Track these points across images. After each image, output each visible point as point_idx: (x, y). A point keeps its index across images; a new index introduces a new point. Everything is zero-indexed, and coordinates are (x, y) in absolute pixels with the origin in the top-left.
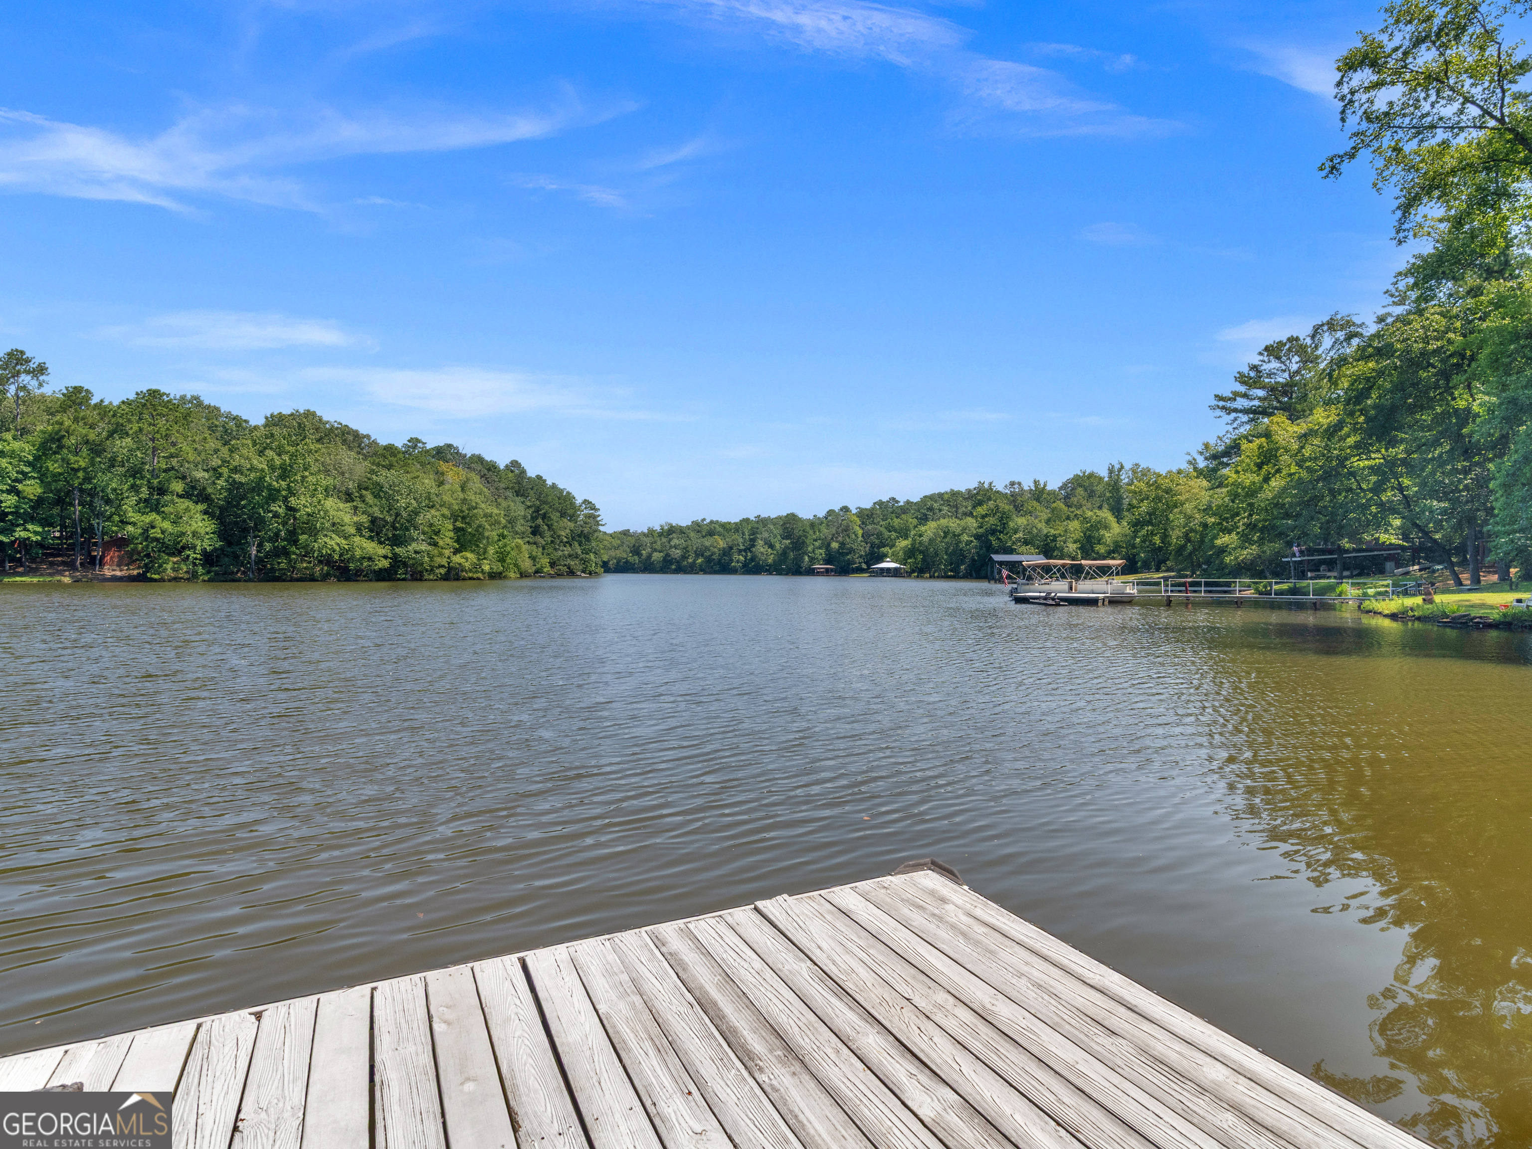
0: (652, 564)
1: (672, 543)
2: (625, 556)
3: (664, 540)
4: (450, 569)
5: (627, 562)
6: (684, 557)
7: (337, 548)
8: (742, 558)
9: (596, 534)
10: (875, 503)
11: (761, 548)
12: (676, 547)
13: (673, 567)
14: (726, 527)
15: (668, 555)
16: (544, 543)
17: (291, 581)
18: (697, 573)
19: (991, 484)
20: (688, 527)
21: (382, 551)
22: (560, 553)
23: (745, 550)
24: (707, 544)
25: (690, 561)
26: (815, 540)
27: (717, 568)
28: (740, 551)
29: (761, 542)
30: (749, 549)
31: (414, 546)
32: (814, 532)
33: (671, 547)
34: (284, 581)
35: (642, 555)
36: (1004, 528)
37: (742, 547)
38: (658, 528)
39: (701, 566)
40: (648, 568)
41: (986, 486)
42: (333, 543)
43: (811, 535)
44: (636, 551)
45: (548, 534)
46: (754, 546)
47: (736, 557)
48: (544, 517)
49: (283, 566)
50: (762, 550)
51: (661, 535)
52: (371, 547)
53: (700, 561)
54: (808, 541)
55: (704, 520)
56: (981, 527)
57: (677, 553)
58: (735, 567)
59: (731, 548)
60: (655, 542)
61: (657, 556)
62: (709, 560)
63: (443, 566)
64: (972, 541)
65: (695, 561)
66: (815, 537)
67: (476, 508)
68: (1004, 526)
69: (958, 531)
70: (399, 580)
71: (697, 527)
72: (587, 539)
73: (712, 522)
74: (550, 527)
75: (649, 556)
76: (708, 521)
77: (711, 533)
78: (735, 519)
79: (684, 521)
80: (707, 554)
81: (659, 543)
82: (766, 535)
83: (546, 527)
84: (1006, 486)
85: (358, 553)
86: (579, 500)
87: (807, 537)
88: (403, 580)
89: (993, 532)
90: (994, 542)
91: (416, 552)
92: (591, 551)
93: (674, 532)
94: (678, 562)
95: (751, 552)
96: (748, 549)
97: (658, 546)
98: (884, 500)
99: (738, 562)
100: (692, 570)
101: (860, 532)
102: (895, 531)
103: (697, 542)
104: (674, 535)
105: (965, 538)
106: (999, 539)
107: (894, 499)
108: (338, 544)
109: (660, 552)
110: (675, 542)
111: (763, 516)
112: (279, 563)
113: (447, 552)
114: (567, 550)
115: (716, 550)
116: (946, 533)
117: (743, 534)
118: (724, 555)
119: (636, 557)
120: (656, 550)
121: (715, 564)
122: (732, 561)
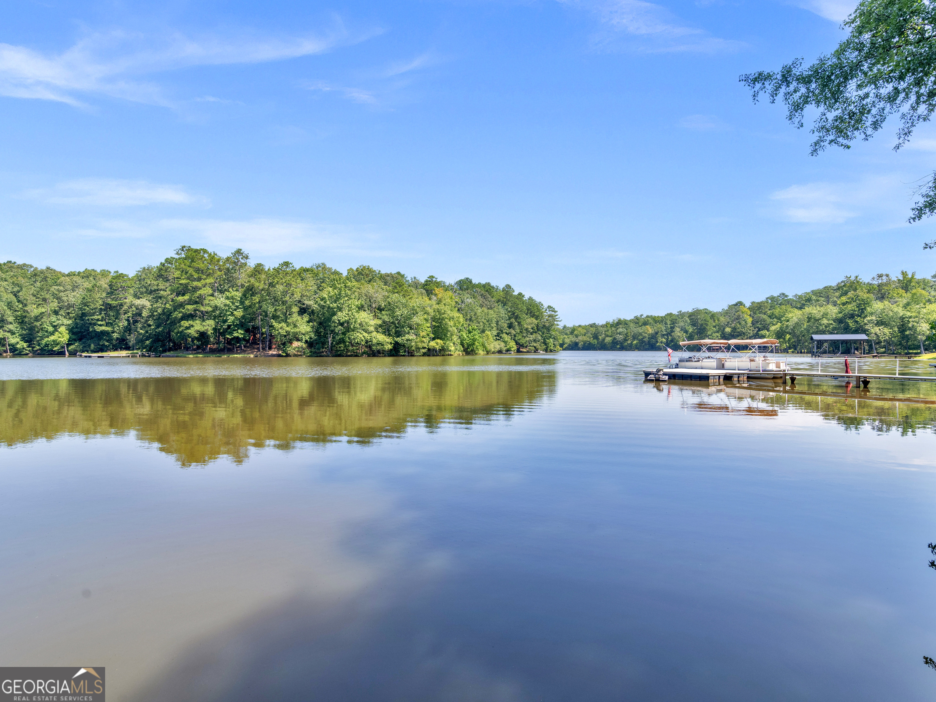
0: (605, 345)
1: (618, 331)
2: (589, 340)
3: (613, 329)
4: (429, 349)
5: (590, 343)
6: (625, 340)
7: (363, 338)
8: (664, 340)
9: (553, 327)
10: (767, 298)
11: (678, 332)
12: (620, 334)
13: (618, 346)
14: (656, 320)
15: (615, 339)
16: (515, 333)
17: (346, 356)
18: (634, 350)
19: (857, 277)
20: (630, 321)
21: (388, 340)
22: (528, 339)
23: (667, 335)
24: (641, 331)
25: (629, 342)
26: (714, 327)
27: (647, 347)
28: (663, 335)
29: (678, 329)
30: (670, 334)
31: (407, 337)
32: (714, 321)
33: (617, 333)
34: (343, 356)
35: (599, 338)
36: (863, 312)
37: (665, 333)
38: (611, 321)
39: (636, 345)
40: (603, 347)
41: (853, 278)
42: (361, 336)
43: (711, 323)
44: (596, 337)
45: (517, 327)
46: (672, 332)
47: (660, 339)
48: (517, 318)
49: (342, 348)
50: (679, 334)
51: (612, 326)
52: (381, 337)
53: (635, 342)
54: (708, 328)
55: (642, 315)
56: (840, 313)
57: (620, 337)
58: (660, 346)
59: (657, 333)
60: (608, 331)
61: (608, 340)
62: (642, 341)
63: (425, 348)
64: (832, 324)
65: (632, 342)
66: (714, 324)
67: (444, 314)
68: (862, 311)
69: (818, 316)
70: (401, 356)
71: (637, 321)
72: (548, 329)
73: (648, 317)
74: (519, 323)
75: (604, 340)
76: (645, 316)
77: (645, 324)
78: (662, 313)
79: (629, 317)
80: (640, 337)
81: (610, 331)
82: (682, 324)
83: (516, 323)
84: (873, 278)
85: (375, 341)
86: (545, 306)
87: (707, 325)
88: (404, 356)
89: (852, 316)
90: (851, 325)
91: (407, 340)
92: (550, 337)
93: (621, 324)
94: (621, 343)
95: (671, 336)
96: (668, 334)
97: (609, 333)
98: (775, 295)
99: (661, 343)
100: (630, 348)
101: (750, 320)
102: (776, 317)
103: (634, 329)
104: (620, 326)
105: (825, 321)
106: (857, 322)
107: (783, 294)
108: (363, 336)
109: (610, 337)
110: (620, 330)
111: (683, 311)
112: (340, 347)
113: (426, 340)
114: (532, 337)
115: (646, 335)
116: (809, 319)
117: (666, 324)
118: (652, 338)
119: (595, 341)
120: (608, 336)
121: (646, 344)
122: (657, 342)
